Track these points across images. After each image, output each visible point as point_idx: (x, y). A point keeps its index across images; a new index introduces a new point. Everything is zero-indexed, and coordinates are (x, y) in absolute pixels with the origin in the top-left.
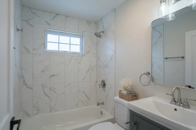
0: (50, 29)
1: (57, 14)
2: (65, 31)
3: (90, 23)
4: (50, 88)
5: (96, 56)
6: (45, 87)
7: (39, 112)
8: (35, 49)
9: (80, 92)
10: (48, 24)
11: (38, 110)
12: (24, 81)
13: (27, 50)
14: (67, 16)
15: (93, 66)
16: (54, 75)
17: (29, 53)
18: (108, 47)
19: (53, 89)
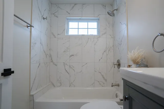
0: (70, 17)
1: (75, 4)
2: (82, 17)
3: (105, 6)
4: (70, 66)
5: (112, 37)
6: (66, 65)
7: (61, 85)
8: (59, 34)
9: (96, 72)
10: (69, 13)
11: (61, 83)
12: (52, 59)
13: (54, 36)
14: (84, 4)
15: (110, 47)
16: (73, 55)
17: (55, 37)
18: (121, 23)
19: (73, 67)
